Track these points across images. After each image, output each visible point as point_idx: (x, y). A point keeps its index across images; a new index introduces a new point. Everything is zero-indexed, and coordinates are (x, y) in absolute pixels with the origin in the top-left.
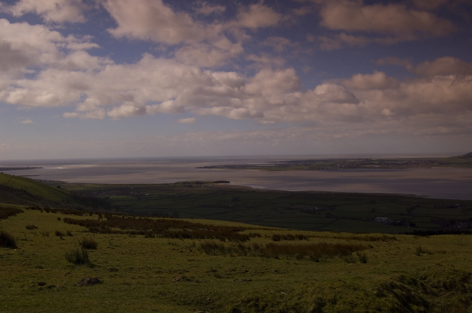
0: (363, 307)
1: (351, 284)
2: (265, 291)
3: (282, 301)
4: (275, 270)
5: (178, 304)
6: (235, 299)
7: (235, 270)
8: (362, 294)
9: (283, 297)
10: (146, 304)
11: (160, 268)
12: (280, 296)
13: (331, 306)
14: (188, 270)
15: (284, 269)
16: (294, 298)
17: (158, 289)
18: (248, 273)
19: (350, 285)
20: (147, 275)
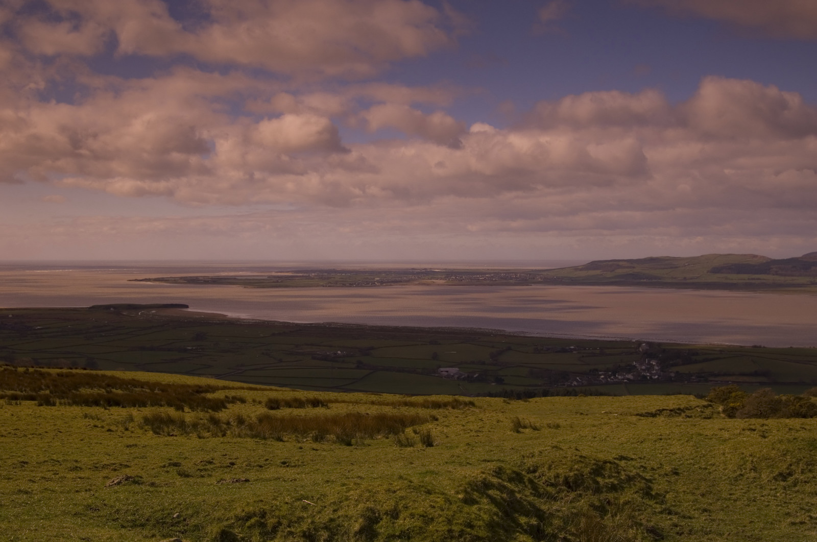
0: (443, 522)
1: (422, 484)
2: (275, 499)
3: (305, 515)
4: (282, 461)
5: (123, 527)
6: (223, 514)
7: (212, 462)
8: (440, 500)
9: (307, 508)
10: (66, 528)
11: (76, 461)
12: (303, 507)
13: (390, 521)
14: (128, 464)
15: (296, 458)
16: (326, 509)
17: (84, 499)
18: (236, 466)
19: (420, 486)
20: (54, 474)
